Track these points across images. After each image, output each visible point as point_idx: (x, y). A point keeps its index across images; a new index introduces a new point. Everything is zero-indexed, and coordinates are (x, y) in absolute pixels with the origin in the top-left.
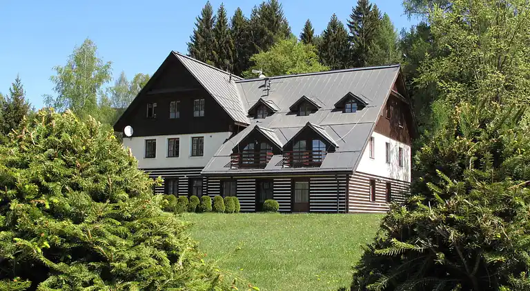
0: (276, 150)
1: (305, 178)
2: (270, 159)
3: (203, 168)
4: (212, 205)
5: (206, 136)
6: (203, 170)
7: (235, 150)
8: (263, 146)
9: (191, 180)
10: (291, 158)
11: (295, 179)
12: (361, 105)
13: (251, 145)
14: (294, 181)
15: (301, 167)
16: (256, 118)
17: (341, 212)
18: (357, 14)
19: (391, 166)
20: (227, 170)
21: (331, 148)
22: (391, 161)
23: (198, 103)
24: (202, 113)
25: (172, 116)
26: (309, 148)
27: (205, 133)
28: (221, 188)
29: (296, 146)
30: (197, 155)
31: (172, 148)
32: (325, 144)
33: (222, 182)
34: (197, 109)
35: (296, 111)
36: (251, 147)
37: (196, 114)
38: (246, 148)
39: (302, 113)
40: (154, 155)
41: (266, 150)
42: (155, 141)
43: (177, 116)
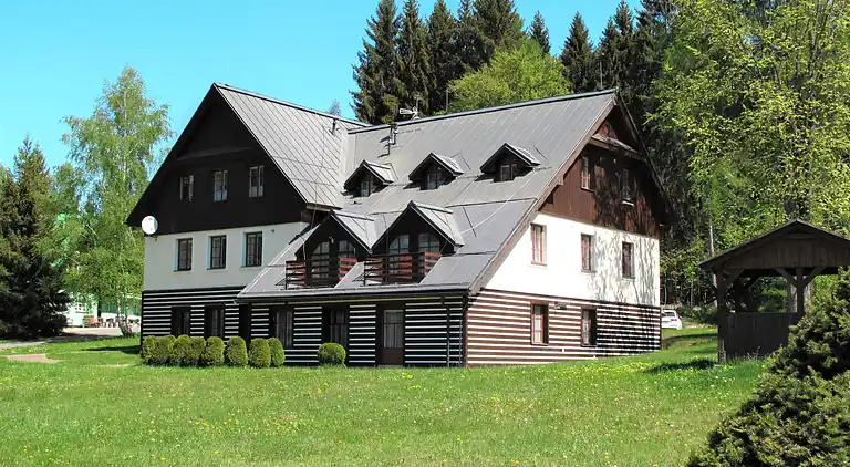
0: (360, 252)
1: (399, 303)
2: (348, 270)
3: (242, 288)
4: (225, 353)
5: (266, 230)
6: (243, 291)
7: (299, 253)
8: (343, 245)
9: (209, 309)
10: (386, 267)
11: (382, 305)
12: (524, 167)
13: (324, 244)
14: (381, 308)
15: (393, 283)
16: (358, 194)
17: (454, 365)
19: (598, 278)
20: (279, 291)
21: (448, 247)
22: (599, 269)
23: (256, 173)
24: (261, 190)
25: (217, 197)
26: (414, 248)
27: (267, 223)
28: (271, 323)
29: (394, 246)
30: (253, 265)
31: (217, 252)
32: (440, 240)
33: (273, 311)
34: (255, 183)
35: (420, 181)
36: (326, 247)
37: (253, 193)
38: (318, 250)
39: (431, 185)
40: (189, 266)
41: (348, 253)
42: (190, 241)
43: (224, 196)
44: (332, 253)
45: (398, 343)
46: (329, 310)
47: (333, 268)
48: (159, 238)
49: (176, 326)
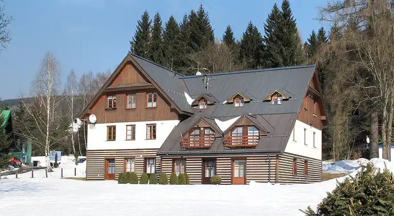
1: (243, 157)
5: (158, 123)
11: (234, 158)
12: (285, 99)
18: (271, 19)
23: (150, 96)
24: (154, 104)
25: (129, 106)
26: (245, 133)
27: (158, 120)
28: (173, 166)
29: (235, 132)
30: (151, 138)
31: (130, 133)
32: (259, 130)
33: (174, 160)
34: (150, 101)
35: (232, 103)
36: (197, 132)
37: (149, 105)
38: (193, 133)
39: (237, 105)
40: (114, 139)
41: (210, 134)
42: (114, 127)
43: (134, 106)
44: (202, 135)
45: (242, 176)
46: (204, 160)
47: (202, 141)
48: (96, 125)
49: (106, 167)
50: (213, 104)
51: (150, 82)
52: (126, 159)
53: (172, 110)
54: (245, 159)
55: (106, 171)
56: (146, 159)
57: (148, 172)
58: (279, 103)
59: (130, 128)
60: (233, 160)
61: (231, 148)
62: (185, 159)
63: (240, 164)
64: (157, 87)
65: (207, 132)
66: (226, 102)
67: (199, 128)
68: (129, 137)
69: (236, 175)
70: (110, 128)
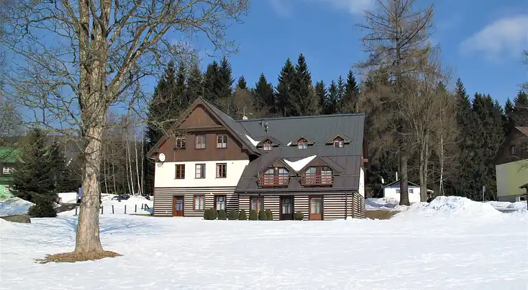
5: (229, 163)
10: (304, 181)
23: (221, 137)
24: (224, 145)
25: (198, 146)
26: (318, 173)
27: (229, 160)
28: (250, 203)
29: (308, 172)
30: (220, 177)
31: (199, 171)
32: (331, 170)
33: (251, 198)
34: (220, 141)
35: (296, 145)
36: (272, 171)
37: (219, 145)
38: (267, 172)
39: (300, 147)
40: (183, 177)
41: (284, 174)
42: (183, 166)
43: (203, 146)
44: (276, 174)
45: (318, 212)
46: (282, 198)
47: (276, 180)
48: (165, 163)
49: (174, 204)
50: (277, 146)
51: (221, 124)
52: (195, 196)
53: (243, 151)
54: (322, 196)
55: (174, 208)
56: (216, 196)
57: (218, 208)
58: (341, 146)
59: (199, 167)
60: (310, 197)
61: (306, 186)
62: (263, 197)
63: (316, 201)
64: (228, 129)
65: (281, 171)
66: (290, 144)
67: (273, 168)
68: (199, 176)
69: (313, 211)
70: (178, 166)
